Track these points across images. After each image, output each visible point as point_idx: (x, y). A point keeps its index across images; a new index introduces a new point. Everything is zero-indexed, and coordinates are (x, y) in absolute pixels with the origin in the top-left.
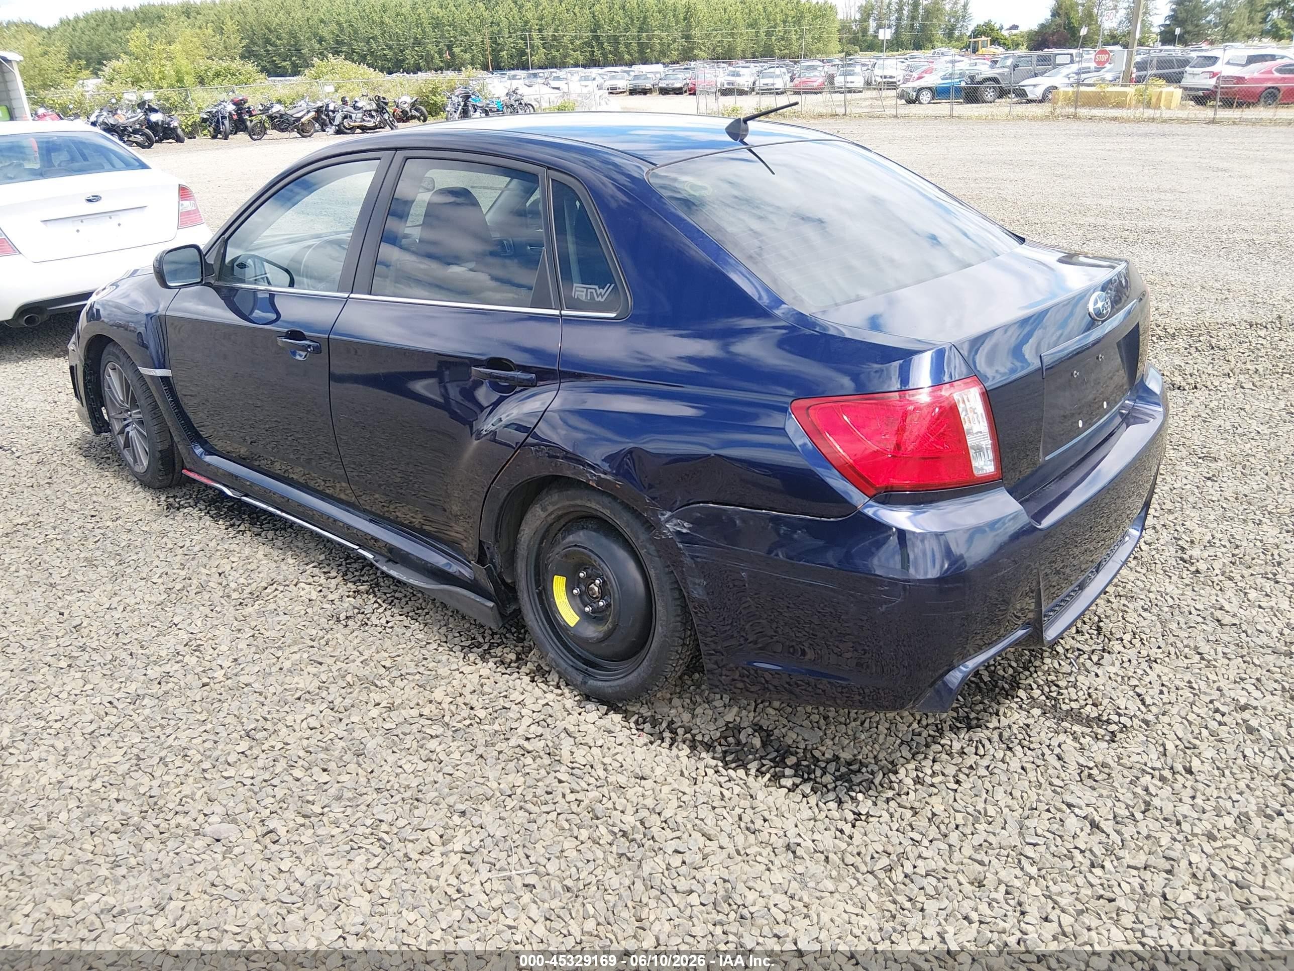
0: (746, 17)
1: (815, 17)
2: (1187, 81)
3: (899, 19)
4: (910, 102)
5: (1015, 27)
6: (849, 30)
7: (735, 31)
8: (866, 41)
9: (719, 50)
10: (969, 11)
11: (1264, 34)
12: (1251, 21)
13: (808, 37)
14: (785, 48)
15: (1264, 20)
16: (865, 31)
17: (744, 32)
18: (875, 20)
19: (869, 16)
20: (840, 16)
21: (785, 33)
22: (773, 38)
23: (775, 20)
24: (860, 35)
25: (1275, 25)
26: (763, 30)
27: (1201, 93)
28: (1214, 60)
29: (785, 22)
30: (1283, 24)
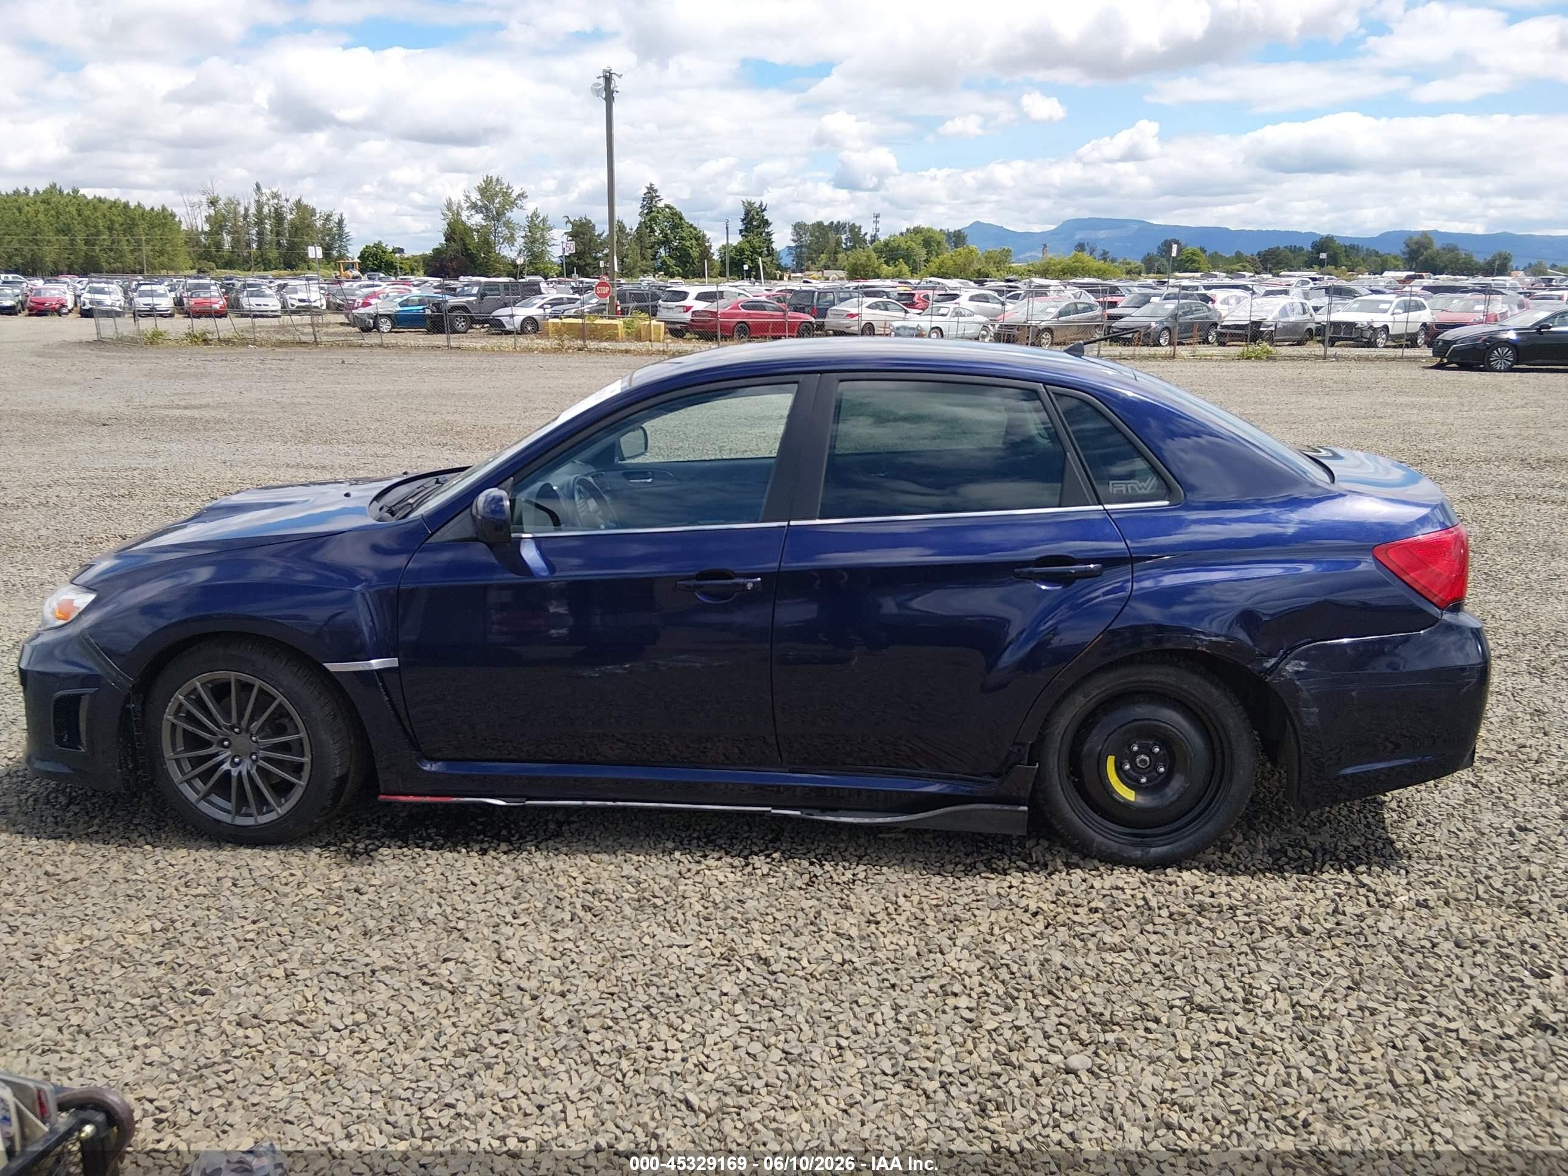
0: (53, 221)
1: (152, 226)
2: (663, 314)
3: (260, 234)
4: (366, 329)
5: (401, 251)
6: (198, 243)
7: (39, 237)
8: (222, 257)
9: (19, 260)
10: (346, 230)
11: (656, 271)
12: (643, 258)
13: (146, 249)
14: (116, 260)
15: (654, 258)
16: (219, 245)
17: (54, 239)
18: (229, 233)
19: (221, 228)
20: (184, 227)
21: (113, 242)
22: (97, 248)
23: (95, 227)
24: (213, 249)
25: (664, 263)
26: (79, 239)
27: (678, 326)
28: (684, 295)
29: (110, 229)
30: (671, 262)
